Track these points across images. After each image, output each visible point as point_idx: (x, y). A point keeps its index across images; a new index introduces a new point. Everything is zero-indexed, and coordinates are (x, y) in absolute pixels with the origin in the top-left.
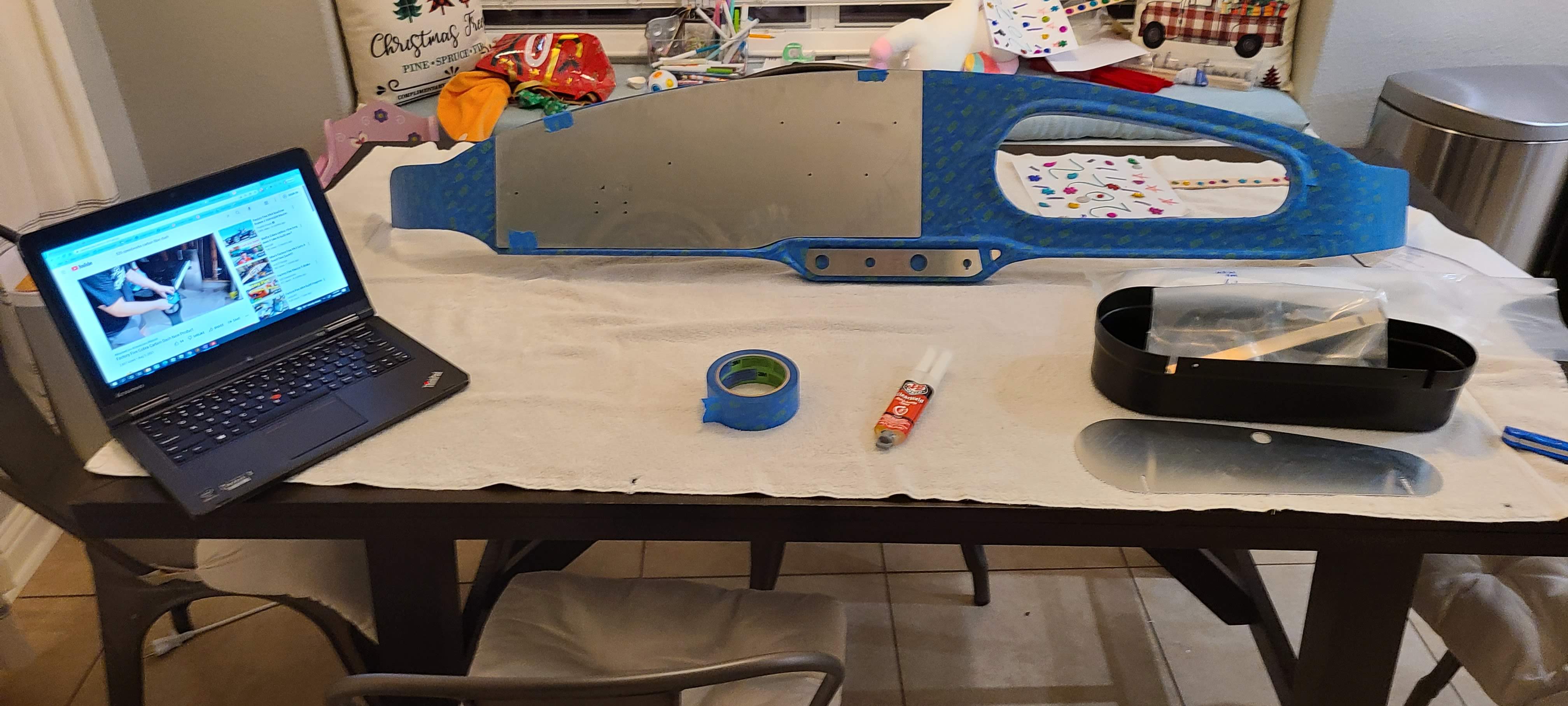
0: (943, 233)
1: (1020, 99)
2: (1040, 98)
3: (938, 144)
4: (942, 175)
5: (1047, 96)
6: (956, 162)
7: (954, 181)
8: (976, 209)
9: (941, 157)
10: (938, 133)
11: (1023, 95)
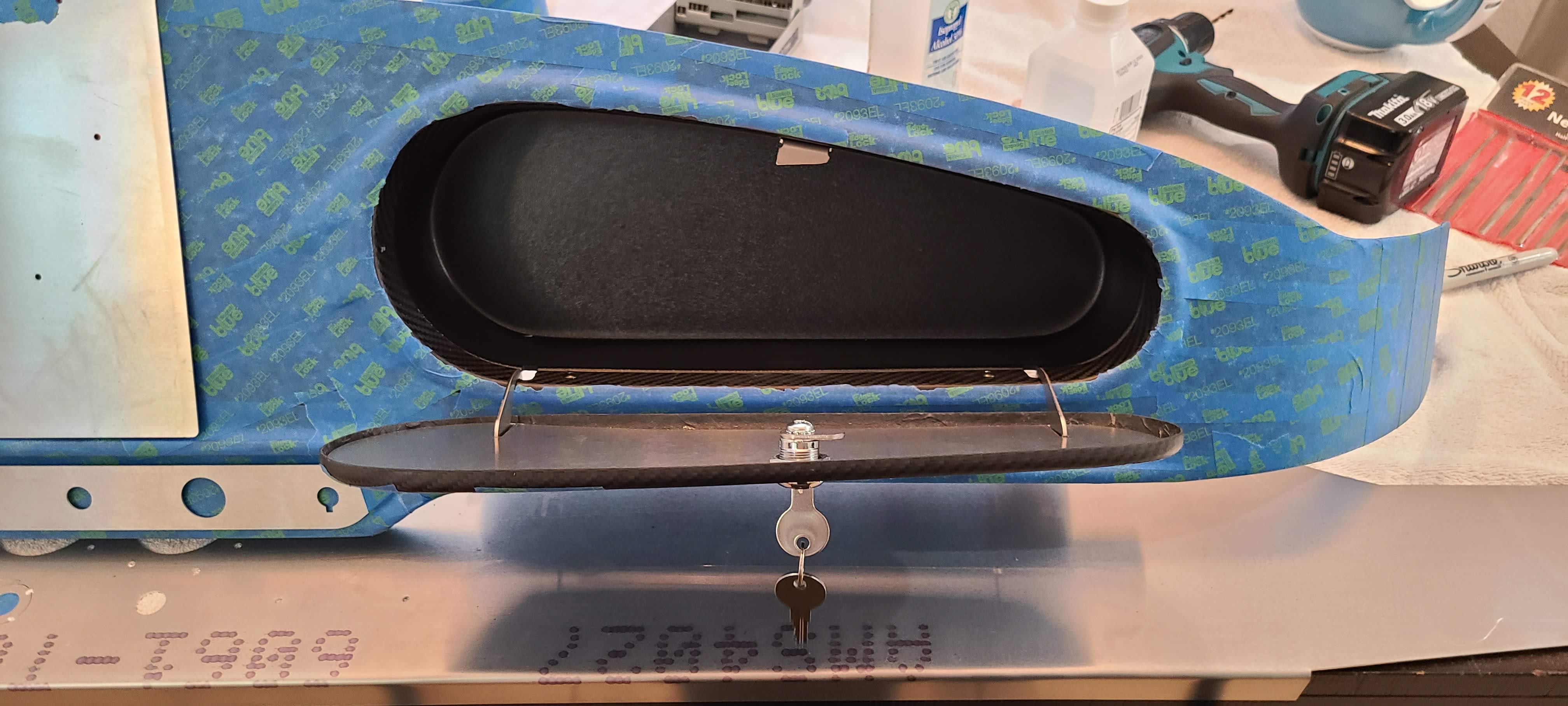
0: (260, 421)
1: (429, 69)
2: (483, 68)
3: (222, 195)
4: (242, 275)
5: (500, 61)
6: (275, 240)
7: (273, 291)
8: (339, 362)
9: (232, 226)
10: (219, 164)
11: (436, 60)
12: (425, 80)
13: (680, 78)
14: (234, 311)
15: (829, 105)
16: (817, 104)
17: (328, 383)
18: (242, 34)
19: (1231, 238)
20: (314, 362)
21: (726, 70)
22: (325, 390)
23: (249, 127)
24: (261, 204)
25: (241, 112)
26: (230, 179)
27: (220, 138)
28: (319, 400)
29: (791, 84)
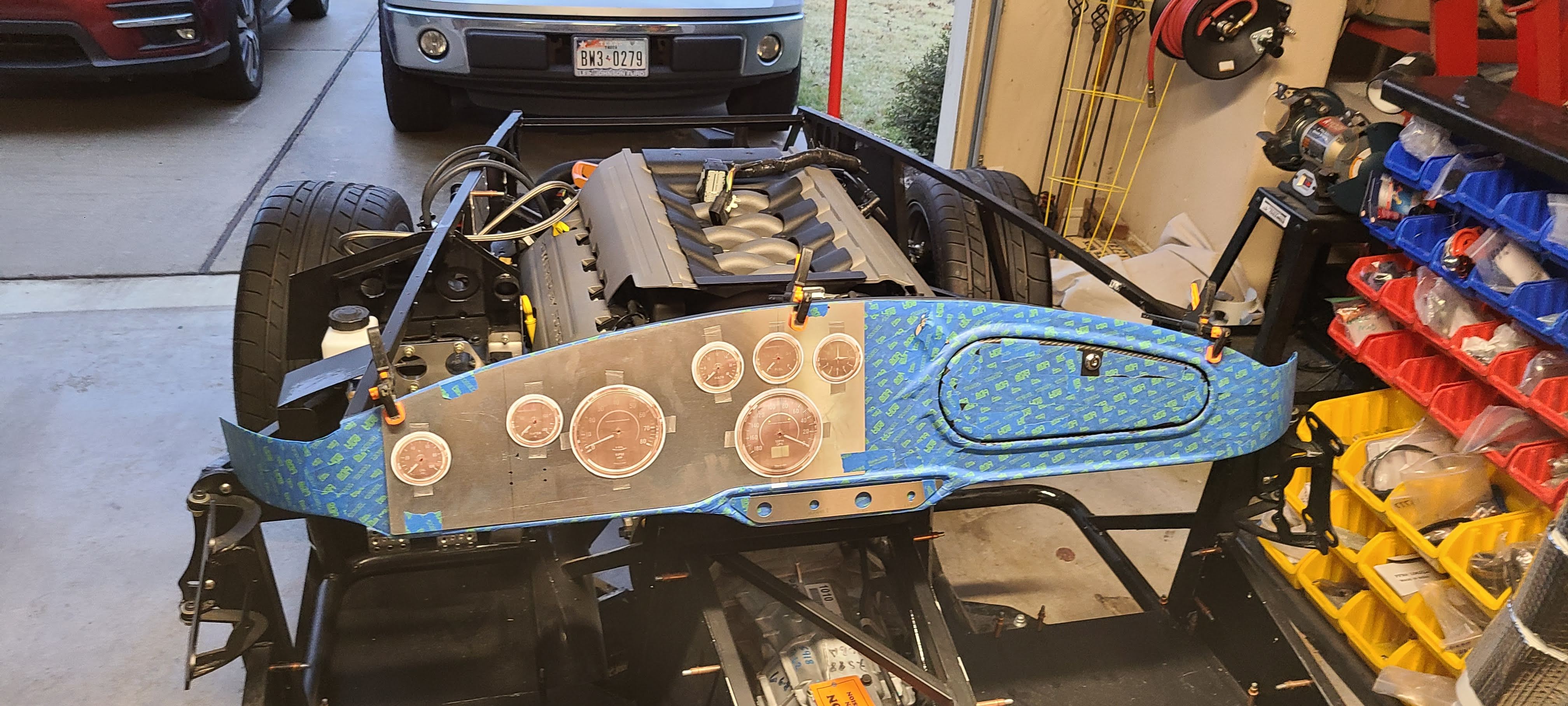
0: (887, 467)
1: (961, 325)
2: (981, 324)
3: (881, 378)
4: (885, 408)
5: (988, 321)
6: (900, 394)
7: (896, 415)
8: (919, 441)
9: (884, 389)
10: (881, 366)
11: (965, 322)
12: (960, 330)
13: (1049, 324)
14: (881, 424)
15: (1101, 331)
16: (1096, 330)
17: (914, 449)
18: (894, 317)
19: (1232, 370)
20: (910, 441)
21: (1066, 320)
22: (913, 452)
23: (894, 351)
24: (895, 381)
25: (891, 346)
26: (885, 372)
27: (883, 356)
28: (911, 455)
29: (1087, 324)
